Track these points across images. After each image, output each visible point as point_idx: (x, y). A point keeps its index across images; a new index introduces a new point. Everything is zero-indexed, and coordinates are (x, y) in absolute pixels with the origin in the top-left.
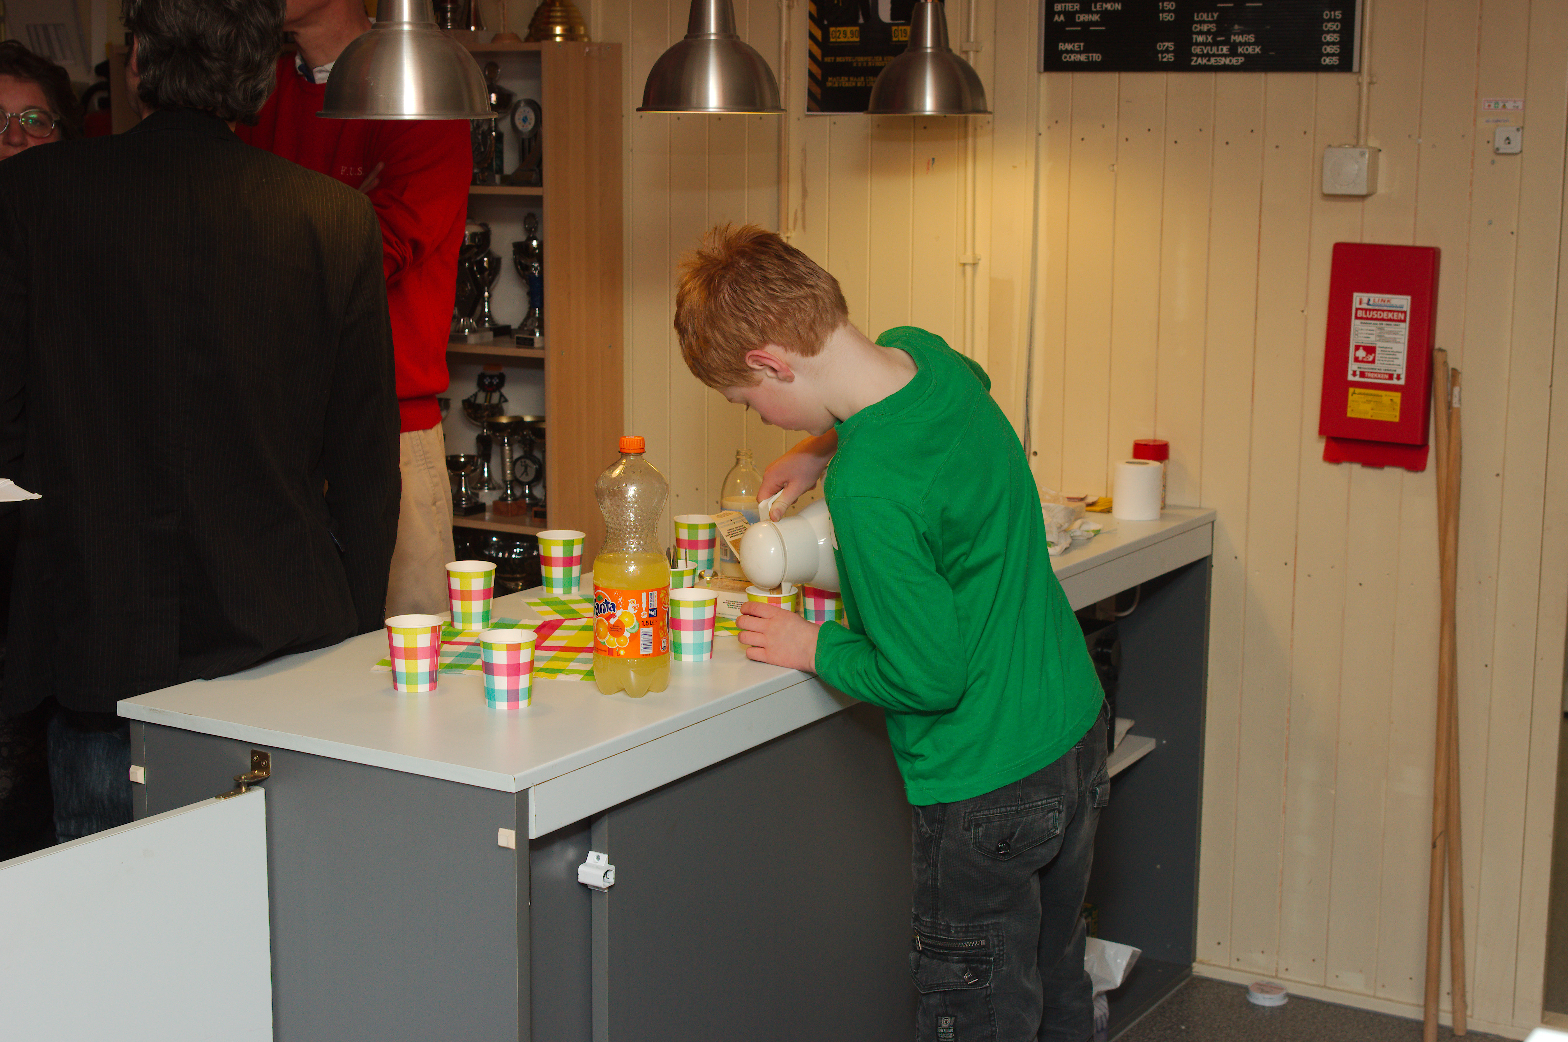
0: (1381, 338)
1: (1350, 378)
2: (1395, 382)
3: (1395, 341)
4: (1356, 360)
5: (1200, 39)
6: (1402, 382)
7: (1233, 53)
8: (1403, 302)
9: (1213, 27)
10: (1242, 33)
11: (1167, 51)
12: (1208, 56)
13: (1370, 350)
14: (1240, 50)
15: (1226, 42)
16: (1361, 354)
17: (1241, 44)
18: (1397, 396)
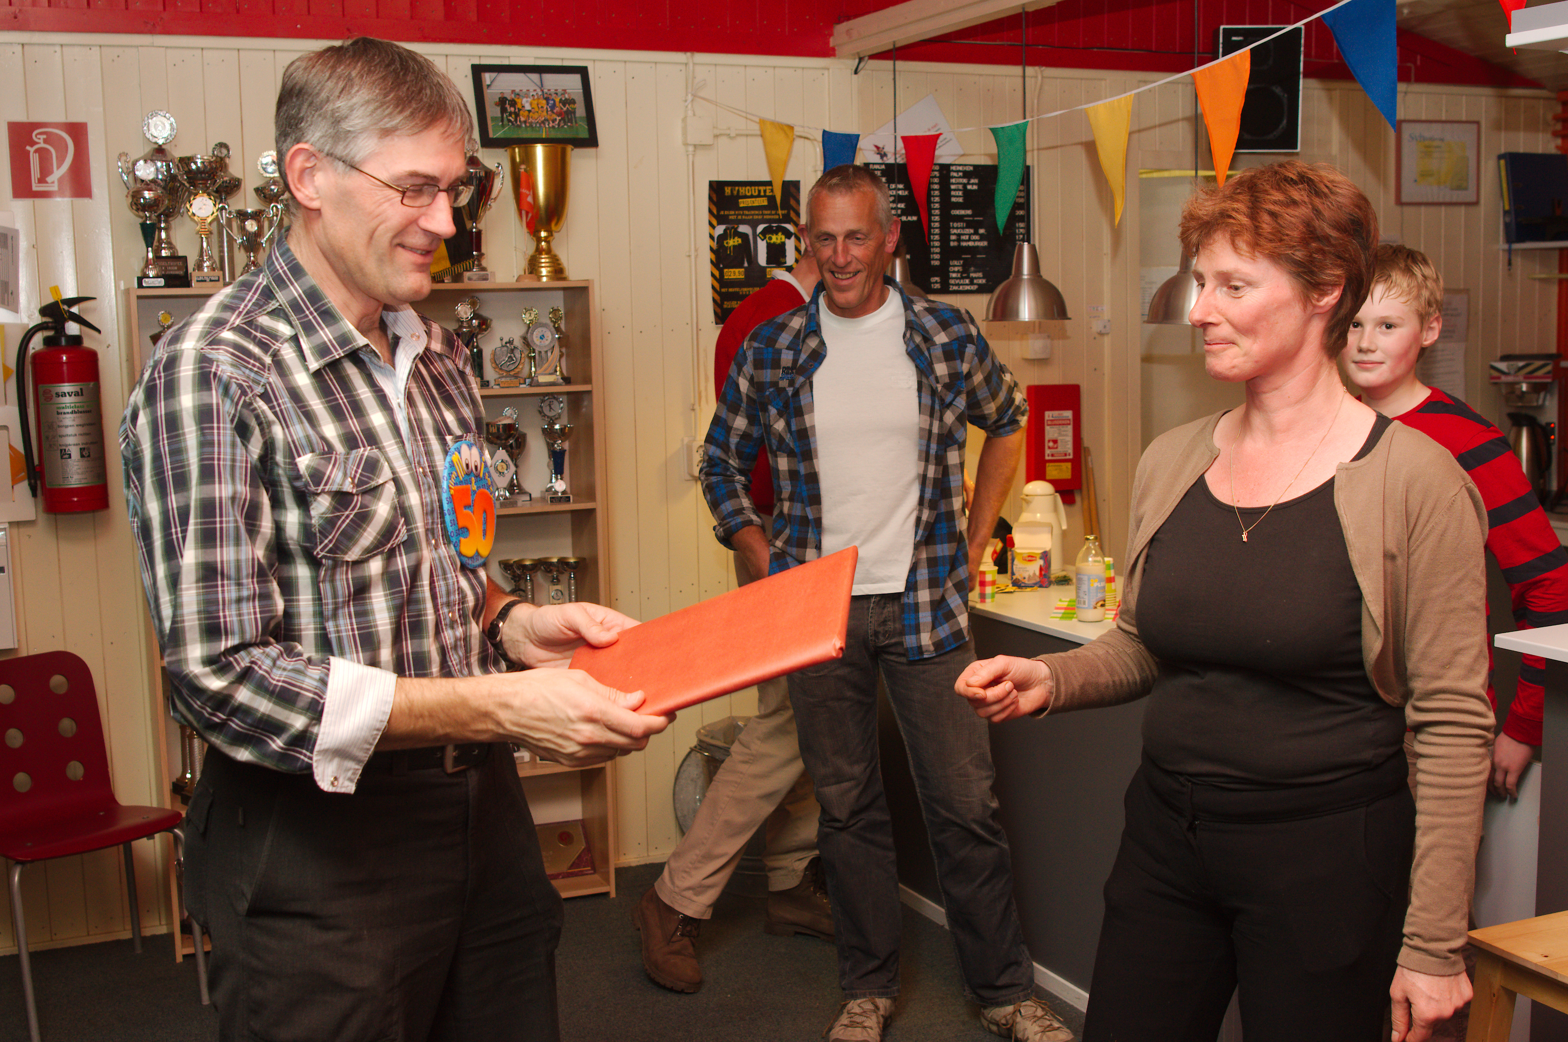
0: (1060, 435)
1: (1047, 458)
2: (1068, 457)
3: (1066, 435)
4: (1049, 448)
5: (954, 275)
6: (1071, 457)
7: (972, 283)
8: (1068, 414)
9: (960, 269)
10: (975, 272)
11: (936, 282)
12: (958, 285)
13: (1055, 442)
14: (975, 281)
15: (968, 277)
16: (1051, 444)
17: (976, 278)
18: (1069, 465)
